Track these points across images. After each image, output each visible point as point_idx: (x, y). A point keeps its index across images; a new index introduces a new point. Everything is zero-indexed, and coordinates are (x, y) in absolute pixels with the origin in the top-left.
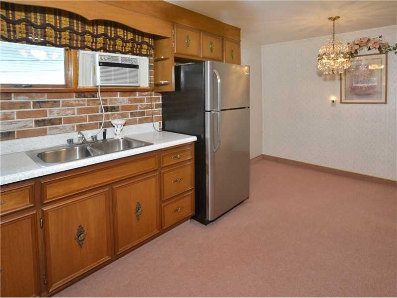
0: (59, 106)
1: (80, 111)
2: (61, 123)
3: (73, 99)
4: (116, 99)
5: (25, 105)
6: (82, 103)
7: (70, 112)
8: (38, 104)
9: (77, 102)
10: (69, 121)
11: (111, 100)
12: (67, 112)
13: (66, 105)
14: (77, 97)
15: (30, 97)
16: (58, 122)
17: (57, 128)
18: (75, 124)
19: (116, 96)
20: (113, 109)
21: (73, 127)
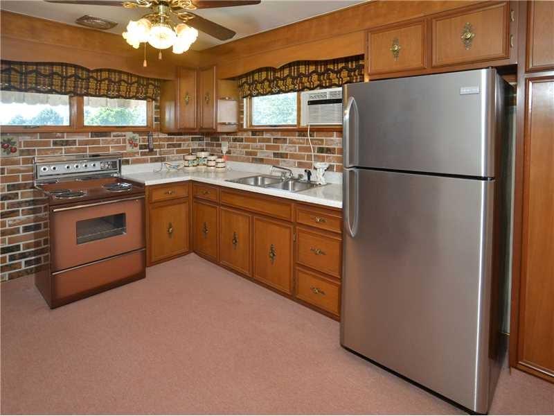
0: (286, 143)
1: (301, 149)
2: (287, 158)
3: (296, 138)
4: (332, 140)
5: (268, 140)
6: (301, 141)
7: (293, 149)
8: (276, 140)
9: (298, 141)
10: (293, 156)
11: (327, 141)
12: (292, 149)
13: (292, 142)
14: (298, 136)
15: (272, 135)
16: (285, 156)
17: (284, 161)
18: (297, 161)
19: (332, 136)
20: (329, 150)
21: (295, 163)
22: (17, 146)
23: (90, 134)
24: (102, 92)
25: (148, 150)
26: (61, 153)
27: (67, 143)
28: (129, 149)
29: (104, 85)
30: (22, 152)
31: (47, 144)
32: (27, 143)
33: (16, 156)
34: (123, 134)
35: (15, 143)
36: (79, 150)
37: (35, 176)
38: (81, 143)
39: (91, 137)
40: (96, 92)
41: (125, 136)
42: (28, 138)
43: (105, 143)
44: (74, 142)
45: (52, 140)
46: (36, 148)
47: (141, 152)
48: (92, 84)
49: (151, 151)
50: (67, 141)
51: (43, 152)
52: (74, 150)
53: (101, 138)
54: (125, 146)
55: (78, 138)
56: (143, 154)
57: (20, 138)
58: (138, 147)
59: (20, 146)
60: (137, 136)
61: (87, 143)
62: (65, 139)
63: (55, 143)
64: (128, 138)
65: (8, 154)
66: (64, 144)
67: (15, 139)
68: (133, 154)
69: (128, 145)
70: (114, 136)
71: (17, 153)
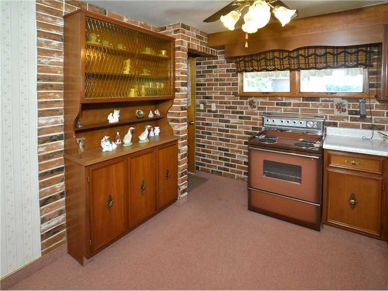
22: (256, 104)
23: (301, 98)
24: (311, 65)
25: (359, 116)
26: (281, 111)
27: (285, 104)
28: (337, 113)
29: (312, 60)
30: (259, 108)
31: (272, 104)
32: (262, 103)
33: (256, 110)
34: (332, 99)
35: (255, 102)
36: (293, 110)
37: (263, 124)
38: (295, 105)
39: (303, 101)
40: (306, 66)
41: (333, 101)
42: (262, 100)
43: (313, 106)
44: (289, 104)
45: (275, 102)
46: (267, 106)
47: (351, 118)
48: (302, 60)
49: (363, 118)
50: (285, 103)
51: (270, 109)
52: (289, 109)
53: (310, 102)
54: (333, 110)
55: (292, 101)
56: (352, 119)
57: (258, 99)
58: (347, 112)
59: (258, 105)
60: (345, 102)
61: (299, 105)
62: (284, 101)
63: (277, 104)
64: (335, 103)
65: (252, 108)
66: (283, 105)
67: (255, 100)
68: (342, 118)
69: (335, 109)
70: (322, 101)
71: (256, 109)
